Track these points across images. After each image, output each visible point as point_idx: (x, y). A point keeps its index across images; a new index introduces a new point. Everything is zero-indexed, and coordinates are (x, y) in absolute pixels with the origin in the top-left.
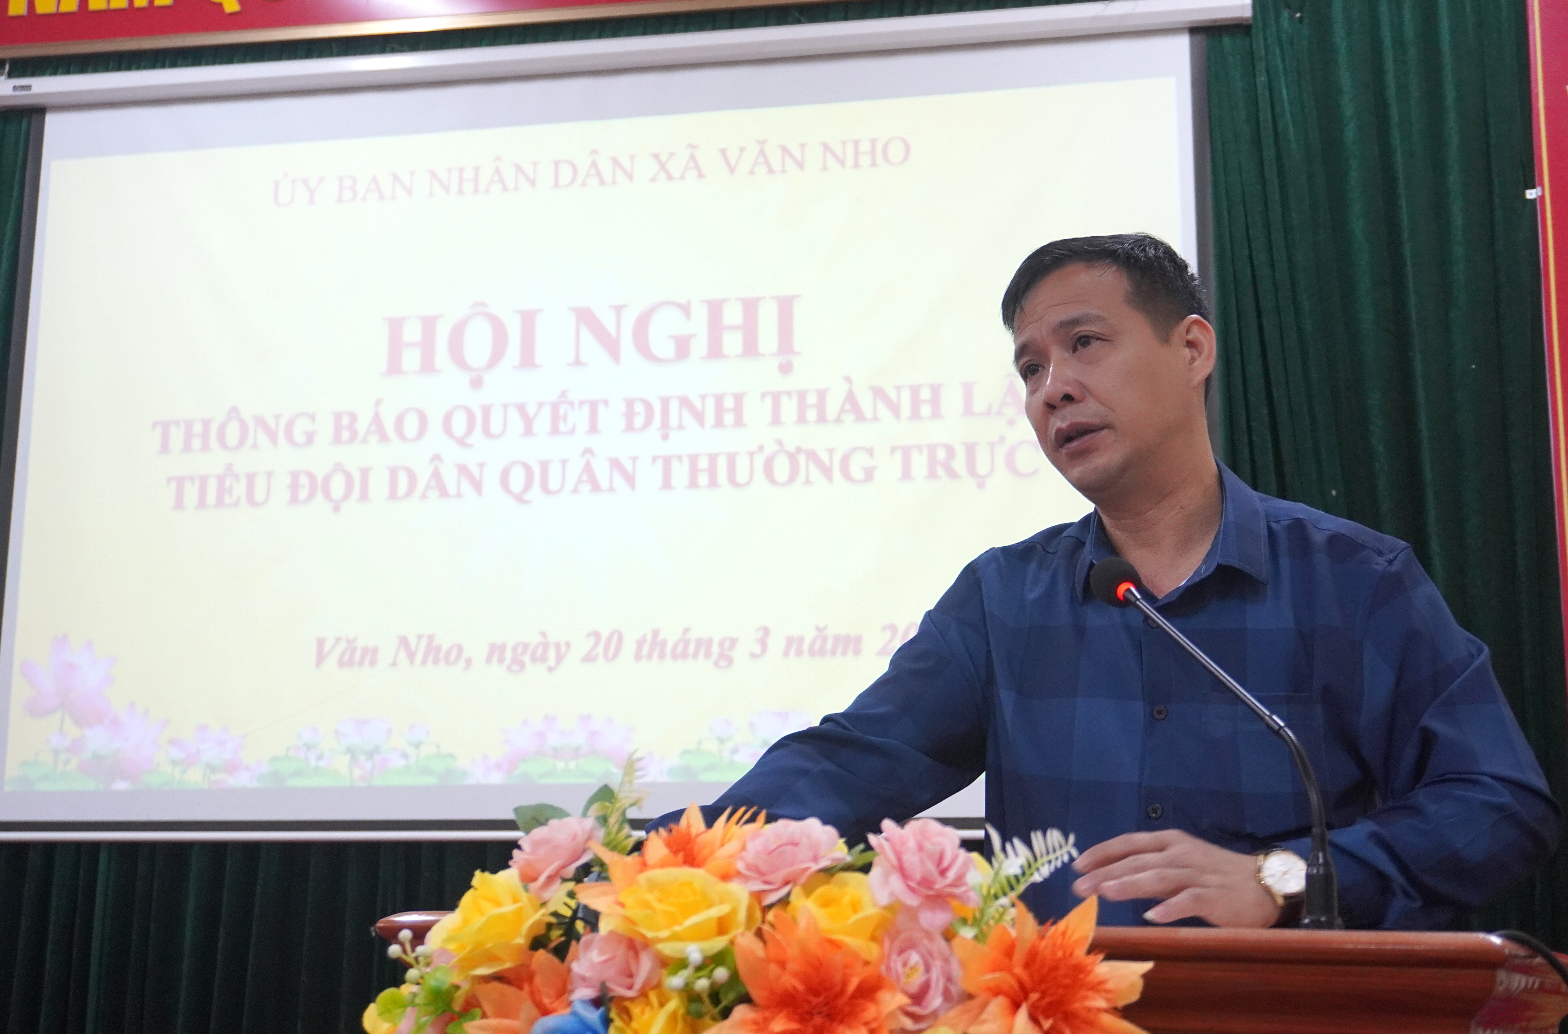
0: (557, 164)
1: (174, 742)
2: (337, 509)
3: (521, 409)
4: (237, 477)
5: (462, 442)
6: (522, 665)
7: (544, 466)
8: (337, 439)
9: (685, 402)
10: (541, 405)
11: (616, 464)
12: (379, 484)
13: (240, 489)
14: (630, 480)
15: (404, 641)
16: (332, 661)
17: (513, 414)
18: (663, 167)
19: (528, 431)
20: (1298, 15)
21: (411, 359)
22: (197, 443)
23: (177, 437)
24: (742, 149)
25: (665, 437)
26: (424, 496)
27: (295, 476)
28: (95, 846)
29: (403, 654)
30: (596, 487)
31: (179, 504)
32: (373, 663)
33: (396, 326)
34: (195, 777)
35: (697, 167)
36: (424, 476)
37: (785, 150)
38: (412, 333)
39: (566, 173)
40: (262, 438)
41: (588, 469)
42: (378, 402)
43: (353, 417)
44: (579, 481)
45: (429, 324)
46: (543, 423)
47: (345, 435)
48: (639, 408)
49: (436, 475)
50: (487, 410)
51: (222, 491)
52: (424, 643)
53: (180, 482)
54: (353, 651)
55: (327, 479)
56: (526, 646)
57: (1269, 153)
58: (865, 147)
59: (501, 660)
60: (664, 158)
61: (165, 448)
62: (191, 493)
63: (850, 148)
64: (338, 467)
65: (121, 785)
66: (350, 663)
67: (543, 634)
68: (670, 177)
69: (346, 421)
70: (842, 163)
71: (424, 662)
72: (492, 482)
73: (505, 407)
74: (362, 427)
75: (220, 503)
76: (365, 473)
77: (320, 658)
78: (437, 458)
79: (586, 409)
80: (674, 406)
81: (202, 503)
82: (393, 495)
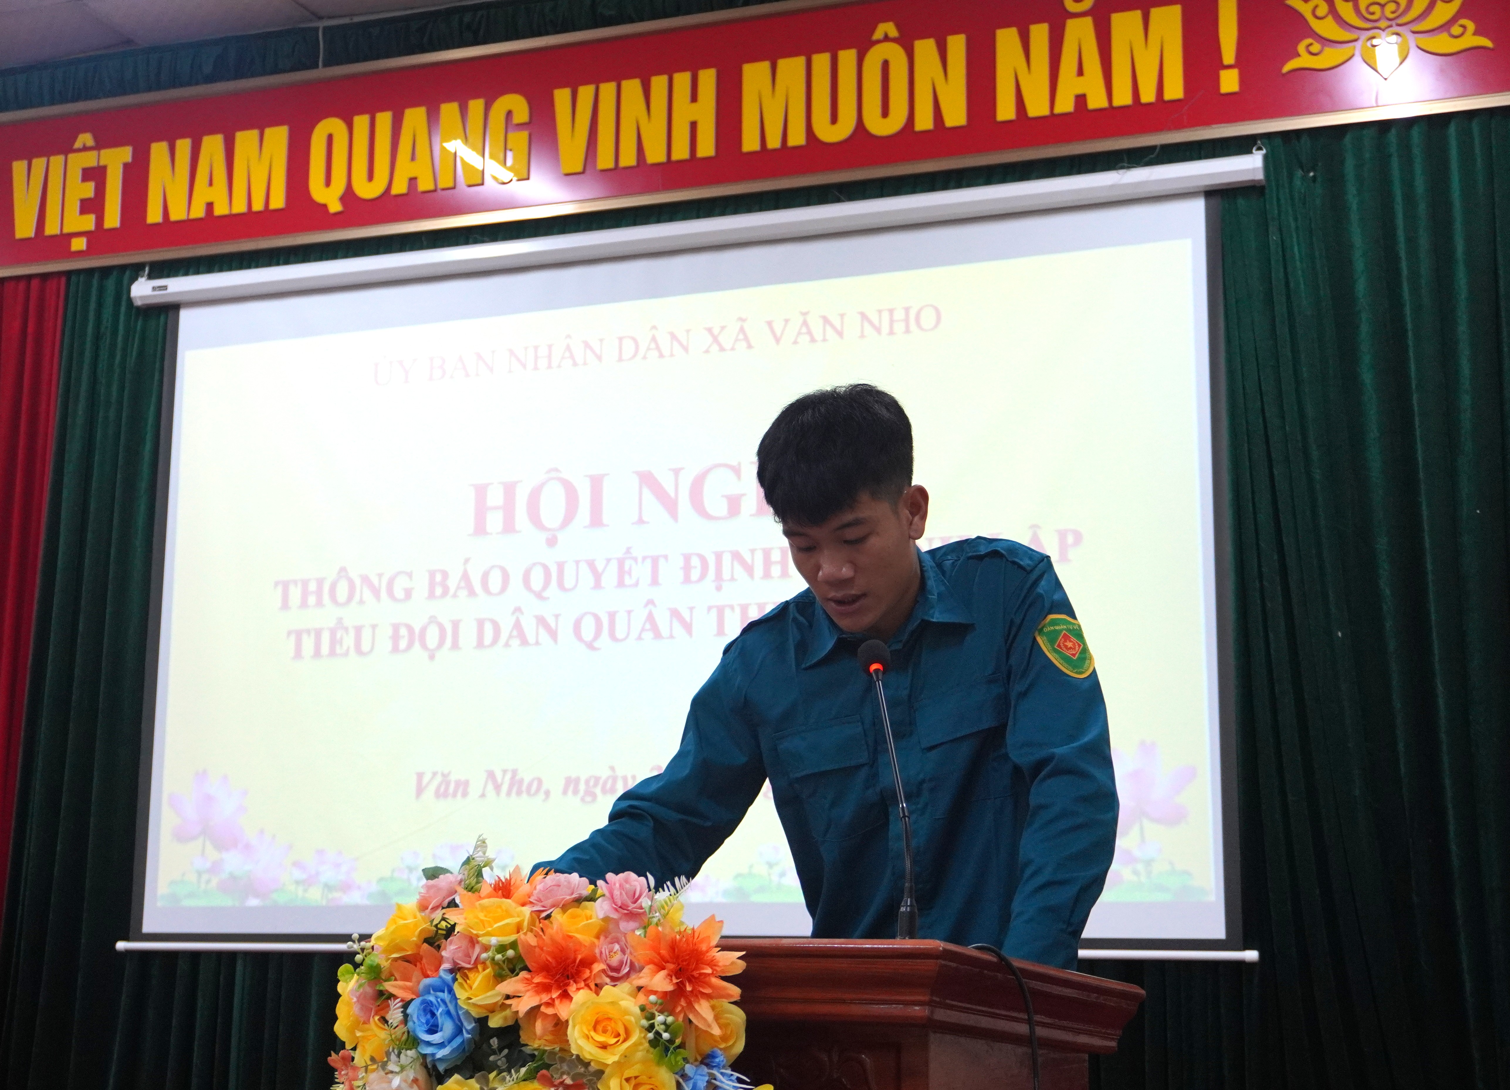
0: (621, 339)
1: (297, 864)
2: (432, 657)
3: (591, 565)
4: (346, 629)
5: (539, 596)
6: (594, 796)
7: (612, 616)
8: (431, 595)
9: (737, 556)
10: (608, 561)
11: (675, 614)
12: (468, 635)
13: (349, 641)
14: (688, 627)
15: (491, 775)
16: (429, 793)
17: (584, 568)
18: (715, 339)
19: (598, 585)
20: (1312, 174)
21: (495, 521)
22: (312, 600)
23: (295, 594)
24: (787, 321)
25: (719, 588)
26: (507, 645)
27: (396, 628)
28: (233, 955)
29: (490, 787)
30: (658, 635)
31: (298, 654)
32: (465, 794)
33: (481, 491)
34: (315, 896)
35: (746, 339)
36: (506, 628)
37: (826, 320)
38: (495, 497)
39: (629, 347)
40: (367, 594)
41: (650, 618)
42: (467, 561)
43: (445, 575)
44: (643, 630)
45: (510, 489)
46: (610, 577)
47: (439, 591)
48: (695, 562)
49: (518, 625)
50: (561, 566)
51: (334, 642)
52: (508, 777)
53: (299, 635)
54: (448, 784)
55: (423, 630)
56: (597, 779)
57: (1281, 309)
58: (899, 315)
59: (576, 792)
60: (716, 331)
61: (285, 605)
62: (308, 644)
63: (886, 316)
64: (433, 619)
65: (253, 902)
66: (445, 795)
67: (612, 769)
68: (722, 349)
69: (438, 578)
70: (878, 330)
71: (509, 793)
72: (565, 631)
73: (577, 563)
74: (453, 583)
75: (332, 653)
76: (456, 625)
77: (420, 791)
78: (518, 610)
79: (648, 563)
80: (727, 559)
81: (317, 654)
82: (480, 644)
